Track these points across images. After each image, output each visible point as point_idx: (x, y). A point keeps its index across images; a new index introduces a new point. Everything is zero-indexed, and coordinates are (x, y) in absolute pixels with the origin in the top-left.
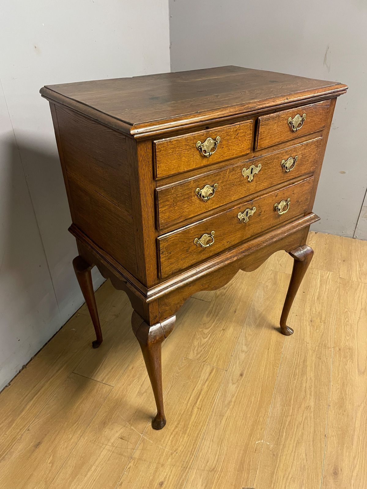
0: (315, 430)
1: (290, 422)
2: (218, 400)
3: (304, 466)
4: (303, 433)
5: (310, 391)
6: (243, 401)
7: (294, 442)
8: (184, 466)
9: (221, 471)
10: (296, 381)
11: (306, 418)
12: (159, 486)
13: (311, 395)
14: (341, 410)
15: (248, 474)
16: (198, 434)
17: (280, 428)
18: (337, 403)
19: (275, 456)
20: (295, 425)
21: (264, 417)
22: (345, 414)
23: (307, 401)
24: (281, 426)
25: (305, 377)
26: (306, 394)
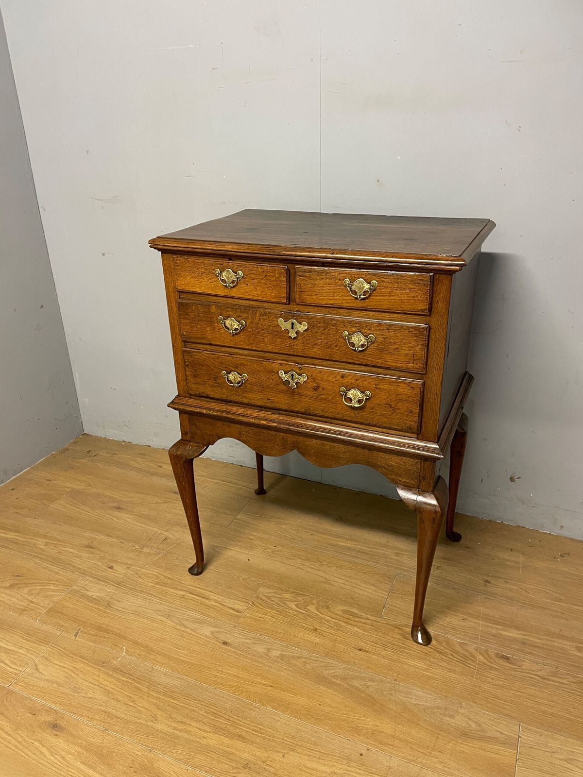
0: (119, 718)
1: (140, 690)
2: (191, 614)
3: (79, 693)
4: (118, 701)
5: (182, 730)
6: (184, 640)
7: (112, 688)
8: (121, 583)
9: (106, 612)
10: (205, 714)
11: (139, 712)
12: (110, 566)
13: (175, 729)
14: (138, 766)
15: (93, 635)
16: (152, 594)
17: (135, 676)
18: (153, 766)
19: (102, 663)
20: (133, 694)
21: (155, 660)
22: (130, 770)
23: (166, 722)
24: (137, 678)
25: (208, 730)
26: (177, 722)
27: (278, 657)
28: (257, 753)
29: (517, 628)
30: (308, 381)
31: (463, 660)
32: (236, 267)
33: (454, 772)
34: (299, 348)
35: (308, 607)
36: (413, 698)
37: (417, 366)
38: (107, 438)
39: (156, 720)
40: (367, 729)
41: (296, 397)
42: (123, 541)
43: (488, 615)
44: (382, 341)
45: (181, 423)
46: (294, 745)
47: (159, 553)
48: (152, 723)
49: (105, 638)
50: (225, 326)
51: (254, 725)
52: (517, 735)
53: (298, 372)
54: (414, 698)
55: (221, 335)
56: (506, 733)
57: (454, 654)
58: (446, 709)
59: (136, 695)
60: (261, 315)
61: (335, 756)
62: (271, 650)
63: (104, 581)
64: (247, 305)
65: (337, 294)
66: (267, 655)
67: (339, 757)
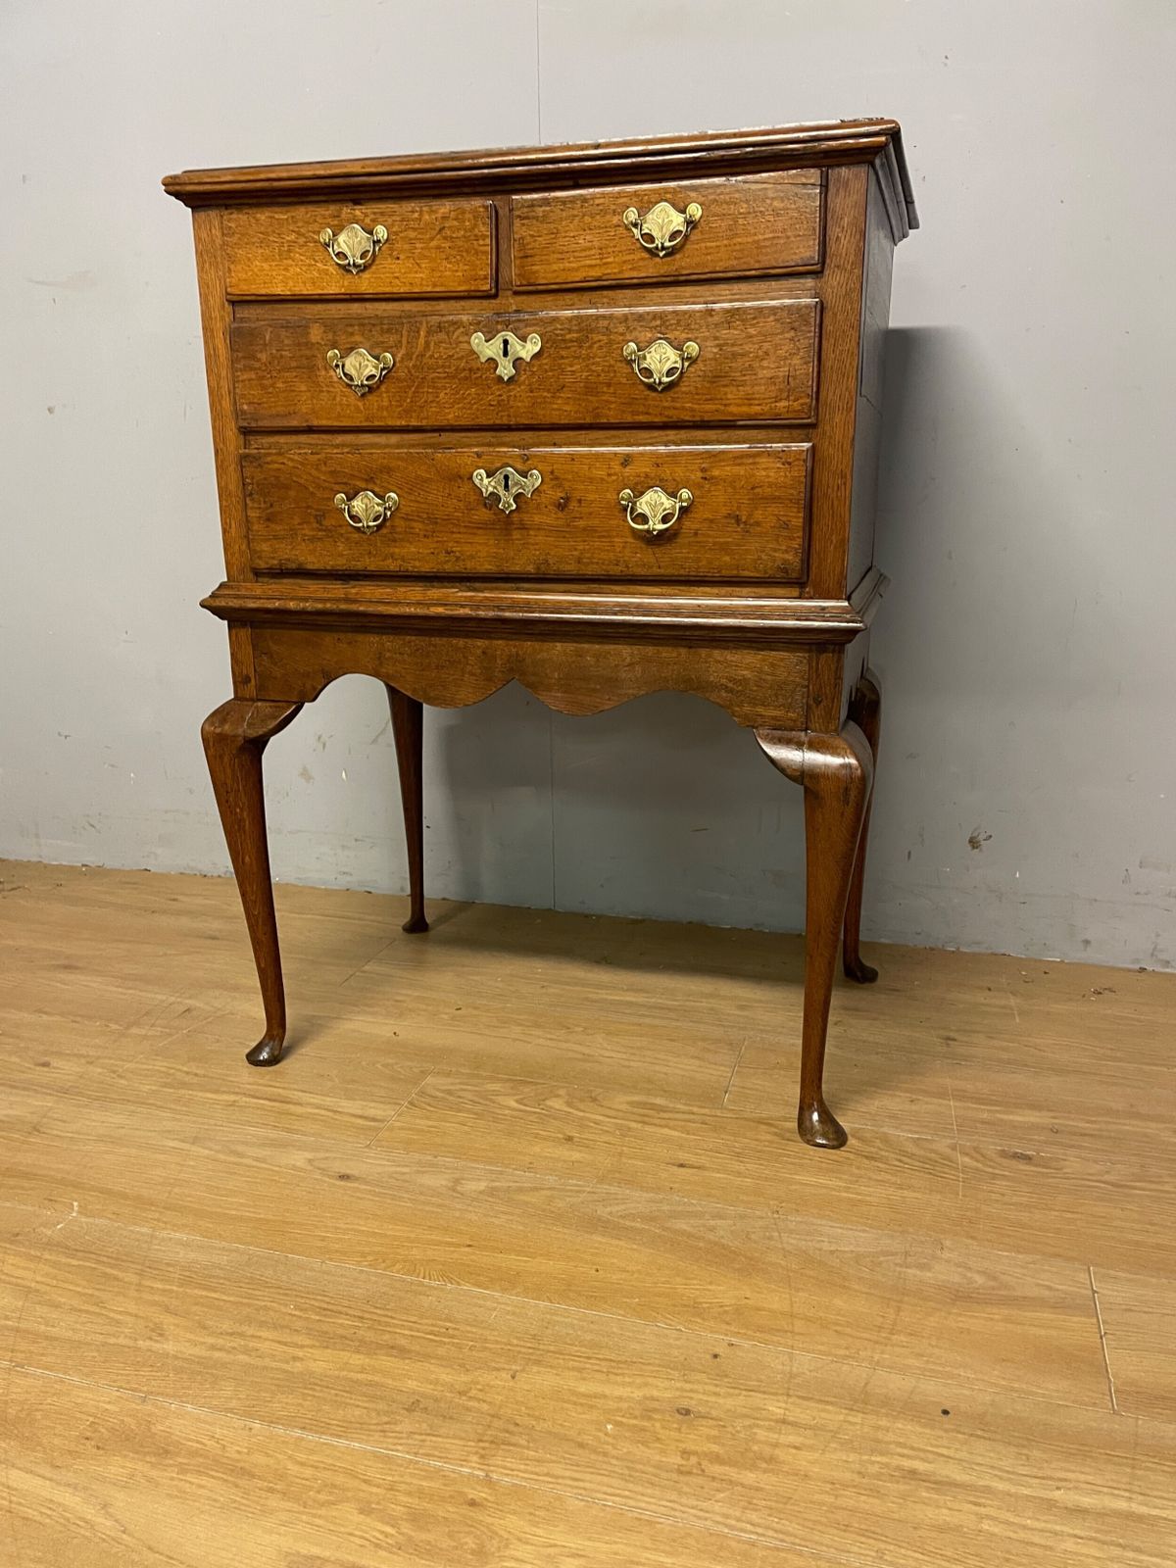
0: (56, 1339)
1: (116, 1278)
2: (255, 1133)
4: (57, 1306)
5: (234, 1348)
6: (235, 1179)
7: (37, 1282)
8: (70, 1089)
9: (27, 1143)
10: (297, 1313)
11: (114, 1322)
12: (42, 1061)
13: (213, 1348)
14: (107, 1434)
16: (150, 1104)
17: (106, 1254)
18: (149, 1430)
19: (11, 1236)
20: (98, 1289)
22: (84, 1444)
23: (189, 1336)
24: (108, 1257)
25: (308, 1342)
26: (221, 1334)
27: (480, 1192)
28: (444, 1376)
29: (1034, 1106)
30: (545, 487)
31: (927, 1166)
32: (372, 216)
33: (956, 1372)
34: (520, 406)
35: (548, 1103)
36: (823, 1241)
37: (796, 405)
38: (45, 862)
39: (161, 1335)
40: (722, 1306)
41: (516, 535)
42: (78, 1019)
43: (964, 1091)
44: (716, 353)
45: (232, 654)
46: (538, 1352)
47: (170, 1035)
48: (148, 1343)
49: (23, 1188)
50: (345, 374)
51: (430, 1322)
52: (1086, 1289)
53: (519, 466)
54: (826, 1240)
55: (334, 399)
56: (1060, 1287)
57: (904, 1159)
58: (907, 1254)
59: (104, 1290)
60: (429, 333)
61: (649, 1364)
62: (463, 1182)
63: (24, 1089)
64: (398, 314)
65: (610, 250)
66: (454, 1190)
67: (659, 1366)
